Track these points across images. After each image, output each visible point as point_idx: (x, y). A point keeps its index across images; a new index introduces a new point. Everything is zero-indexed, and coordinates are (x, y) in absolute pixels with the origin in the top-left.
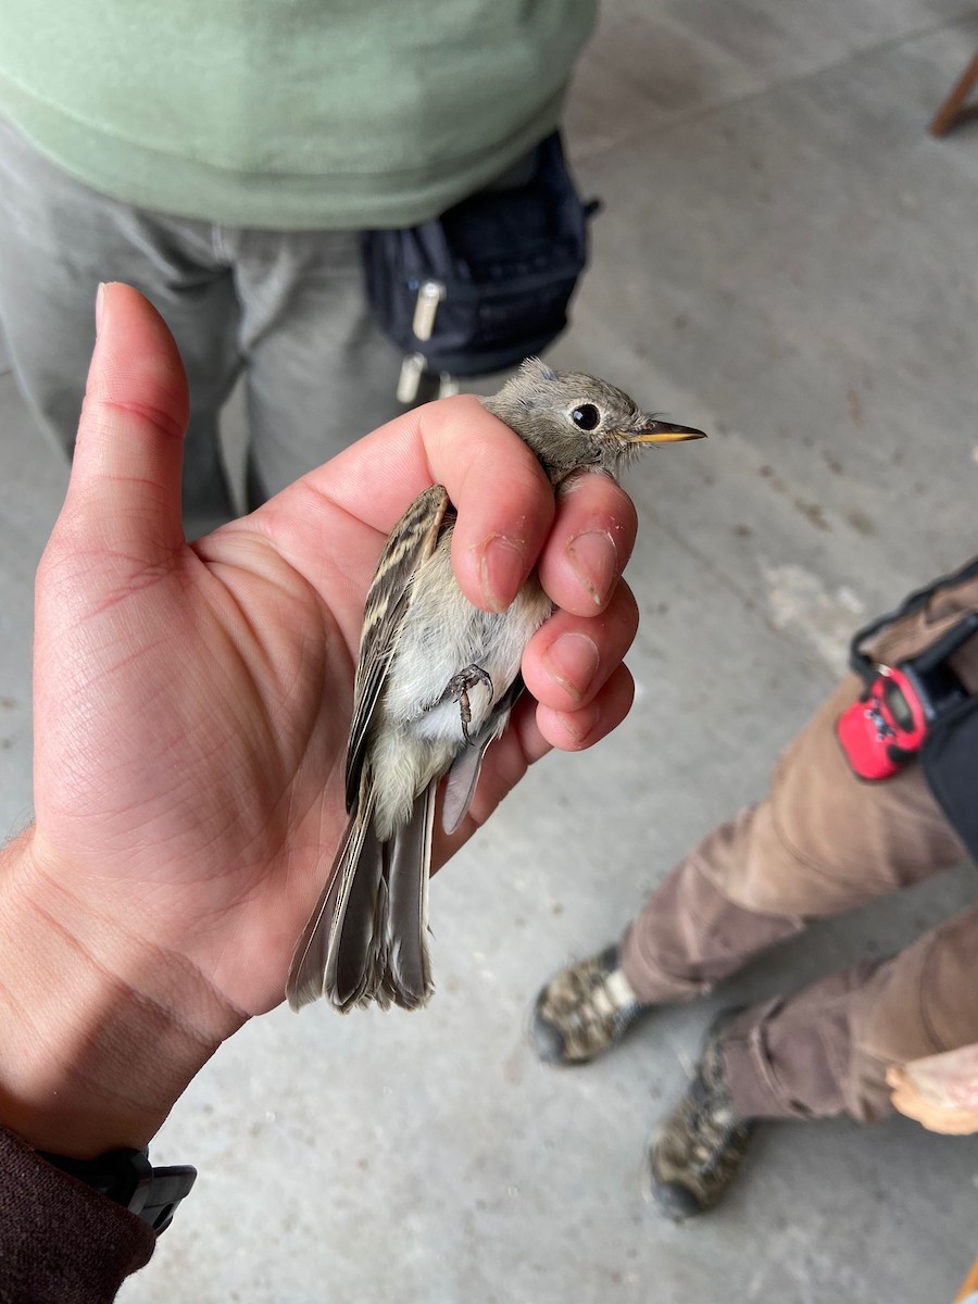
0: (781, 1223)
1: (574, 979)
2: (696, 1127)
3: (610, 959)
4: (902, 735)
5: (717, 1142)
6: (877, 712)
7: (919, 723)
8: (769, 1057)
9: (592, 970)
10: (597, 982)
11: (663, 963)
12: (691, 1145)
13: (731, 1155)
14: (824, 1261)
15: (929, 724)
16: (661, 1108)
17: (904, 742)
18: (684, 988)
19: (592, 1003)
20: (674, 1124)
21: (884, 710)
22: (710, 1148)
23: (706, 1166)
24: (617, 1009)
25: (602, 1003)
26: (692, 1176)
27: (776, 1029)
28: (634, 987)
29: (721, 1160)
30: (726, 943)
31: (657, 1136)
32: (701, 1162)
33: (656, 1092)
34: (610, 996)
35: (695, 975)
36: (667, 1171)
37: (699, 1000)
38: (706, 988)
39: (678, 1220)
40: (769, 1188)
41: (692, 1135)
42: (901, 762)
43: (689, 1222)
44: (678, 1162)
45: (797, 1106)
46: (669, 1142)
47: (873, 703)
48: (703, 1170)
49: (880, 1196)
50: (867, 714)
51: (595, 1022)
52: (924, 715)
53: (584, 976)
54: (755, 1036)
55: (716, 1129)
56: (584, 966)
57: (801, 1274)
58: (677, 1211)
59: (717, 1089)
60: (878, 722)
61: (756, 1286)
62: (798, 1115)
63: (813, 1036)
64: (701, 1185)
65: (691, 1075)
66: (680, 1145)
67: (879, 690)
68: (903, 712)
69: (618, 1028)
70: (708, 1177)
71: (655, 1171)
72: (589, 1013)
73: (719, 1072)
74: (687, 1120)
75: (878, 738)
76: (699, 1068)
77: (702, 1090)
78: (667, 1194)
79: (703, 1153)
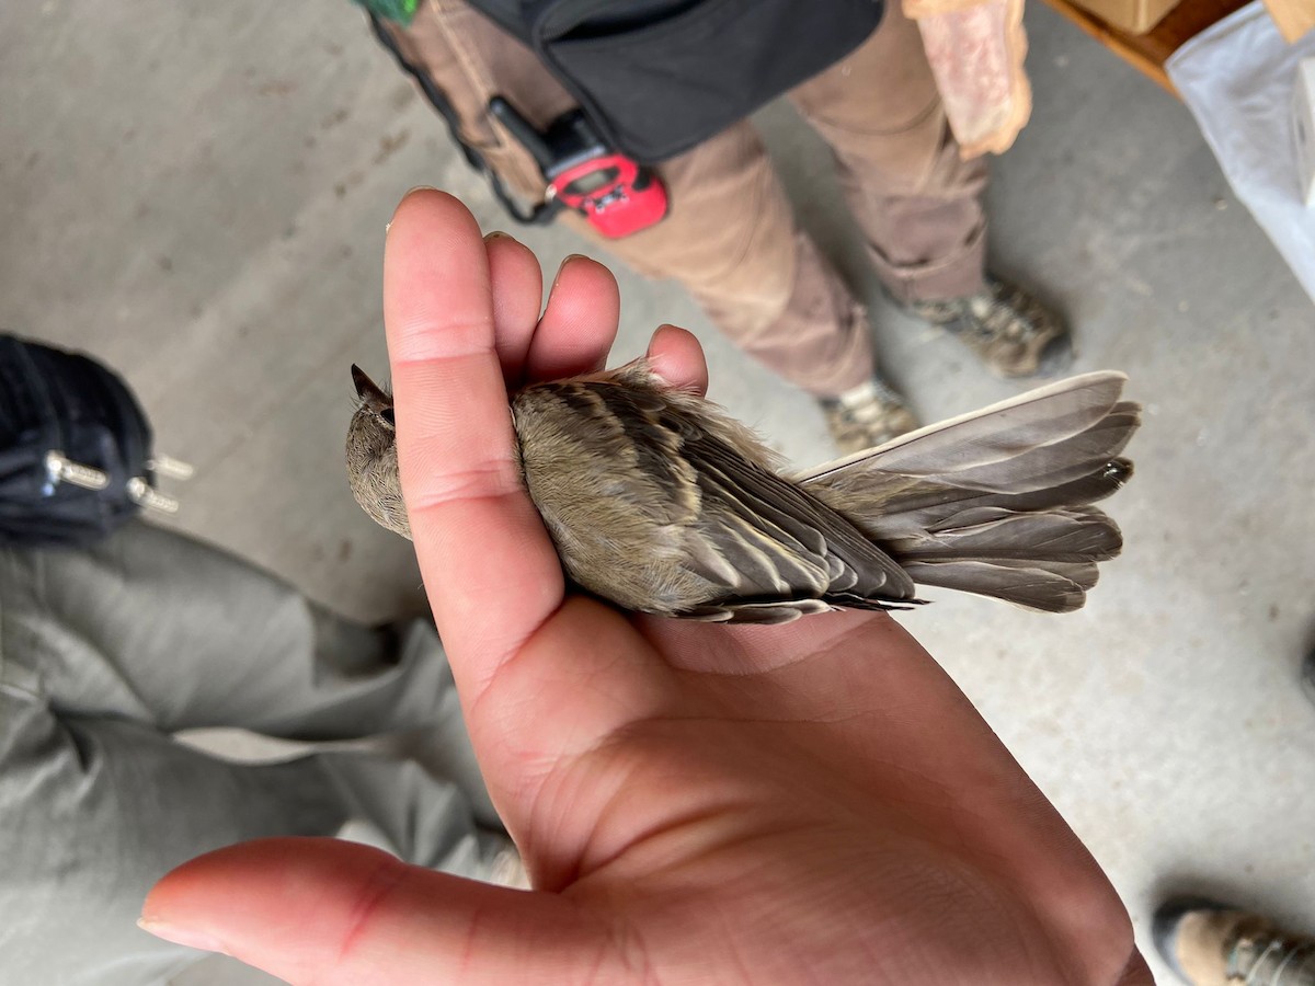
0: (1085, 258)
1: (845, 439)
2: (987, 332)
3: (829, 404)
4: (621, 178)
5: (1005, 313)
6: (598, 202)
7: (610, 162)
8: (923, 261)
9: (837, 419)
10: (849, 416)
11: (834, 357)
12: (1006, 338)
13: (1018, 299)
14: (1123, 218)
15: (610, 151)
16: (970, 364)
17: (629, 176)
18: (859, 333)
19: (868, 423)
20: (985, 353)
21: (596, 196)
22: (1009, 322)
23: (1024, 326)
24: (876, 399)
25: (869, 413)
26: (1035, 339)
27: (899, 253)
28: (856, 383)
29: (1021, 312)
30: (818, 302)
31: (995, 370)
32: (1022, 331)
33: (955, 367)
34: (863, 405)
35: (847, 322)
36: (1028, 363)
37: (871, 317)
38: (859, 311)
39: (1074, 357)
40: (1052, 265)
41: (997, 337)
42: (650, 178)
43: (1077, 345)
44: (1020, 352)
45: (970, 239)
46: (1001, 359)
47: (589, 205)
48: (1029, 329)
49: (1068, 159)
50: (600, 211)
51: (886, 422)
52: (600, 157)
53: (843, 428)
54: (903, 273)
55: (993, 313)
56: (833, 427)
57: (1132, 243)
58: (1065, 357)
59: (955, 308)
60: (608, 201)
61: (1141, 287)
62: (980, 238)
63: (904, 221)
64: (1042, 331)
65: (940, 332)
66: (1006, 348)
67: (573, 200)
68: (599, 178)
69: (893, 398)
70: (1037, 325)
71: (1027, 375)
72: (876, 427)
73: (941, 306)
74: (981, 341)
75: (625, 201)
76: (935, 323)
77: (955, 324)
78: (1049, 365)
79: (1015, 327)
